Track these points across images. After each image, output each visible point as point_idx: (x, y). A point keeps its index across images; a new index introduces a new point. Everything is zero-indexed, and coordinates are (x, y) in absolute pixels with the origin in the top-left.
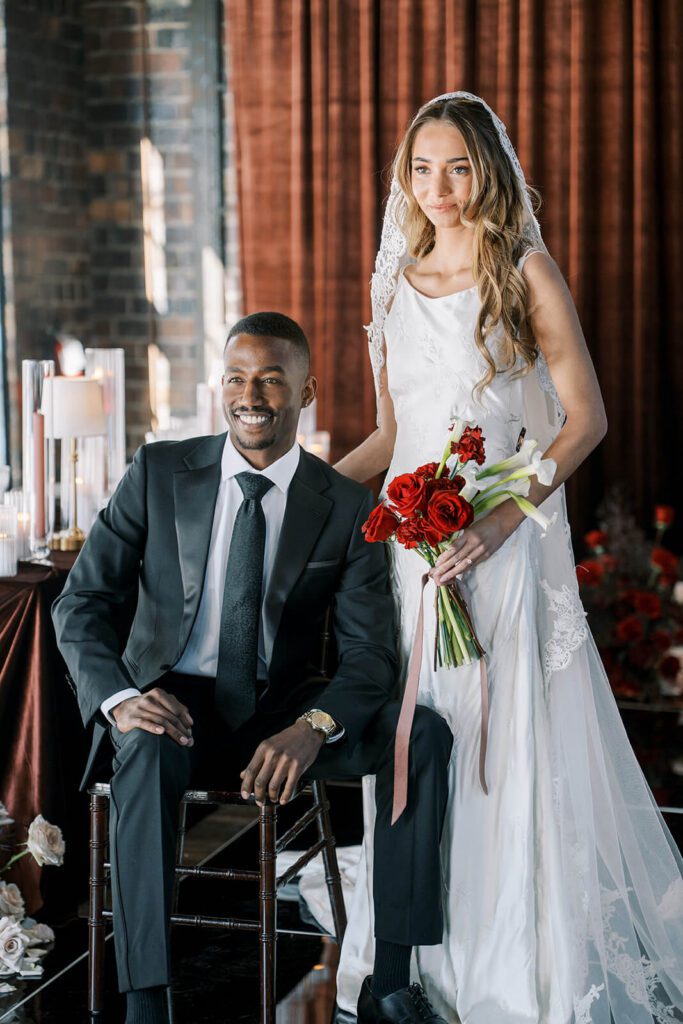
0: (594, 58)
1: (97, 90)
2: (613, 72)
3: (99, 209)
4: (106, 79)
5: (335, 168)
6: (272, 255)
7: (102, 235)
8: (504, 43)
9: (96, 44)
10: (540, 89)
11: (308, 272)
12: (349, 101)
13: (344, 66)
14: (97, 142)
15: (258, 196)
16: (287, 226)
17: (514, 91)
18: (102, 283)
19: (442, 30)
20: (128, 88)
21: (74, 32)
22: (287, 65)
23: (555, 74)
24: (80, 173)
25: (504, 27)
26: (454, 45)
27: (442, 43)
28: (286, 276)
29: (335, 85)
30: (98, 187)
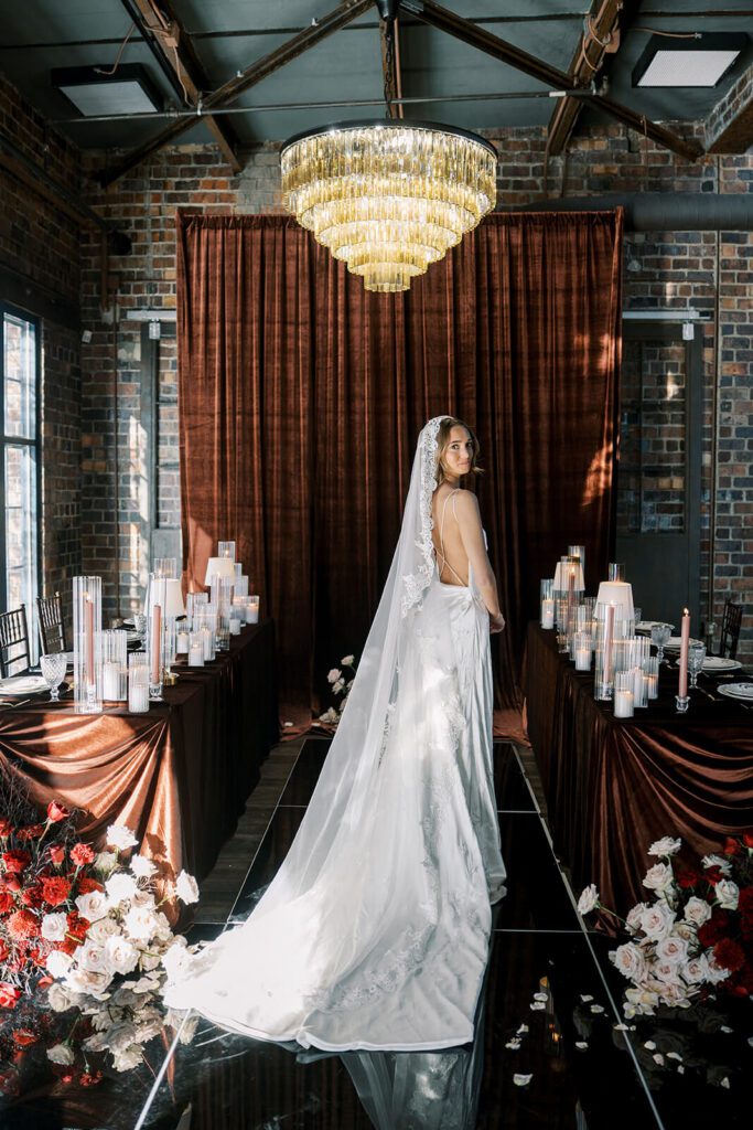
0: (377, 397)
1: (88, 403)
2: (389, 405)
3: (86, 465)
4: (93, 397)
5: (239, 448)
6: (202, 493)
7: (89, 479)
8: (330, 388)
9: (89, 378)
10: (349, 412)
11: (223, 503)
12: (247, 414)
13: (243, 396)
14: (87, 430)
15: (193, 462)
16: (211, 478)
17: (336, 413)
18: (88, 504)
19: (297, 379)
20: (106, 402)
21: (76, 372)
22: (212, 394)
23: (357, 404)
24: (78, 446)
25: (330, 380)
26: (304, 387)
27: (297, 386)
28: (211, 505)
29: (238, 406)
30: (87, 453)
